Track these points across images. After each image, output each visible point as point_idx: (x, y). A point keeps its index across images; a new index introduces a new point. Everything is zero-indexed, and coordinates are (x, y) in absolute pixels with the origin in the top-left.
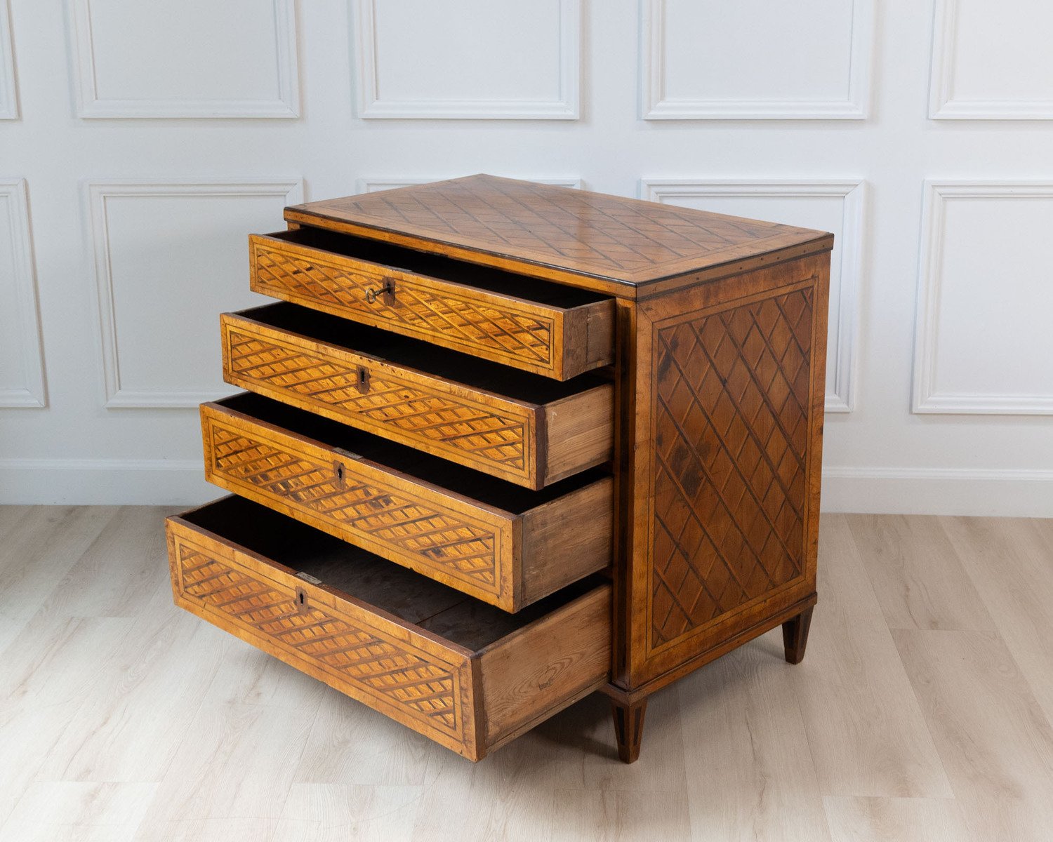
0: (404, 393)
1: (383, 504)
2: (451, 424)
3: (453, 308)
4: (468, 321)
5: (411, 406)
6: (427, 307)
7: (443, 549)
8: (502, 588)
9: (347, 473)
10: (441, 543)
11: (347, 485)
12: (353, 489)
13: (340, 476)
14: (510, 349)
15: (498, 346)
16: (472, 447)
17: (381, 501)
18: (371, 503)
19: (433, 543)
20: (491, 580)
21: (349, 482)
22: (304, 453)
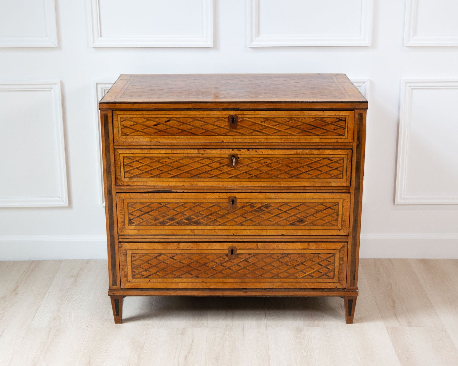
0: (263, 161)
1: (265, 209)
2: (296, 169)
3: (281, 122)
4: (291, 127)
5: (268, 166)
6: (262, 125)
7: (305, 219)
8: (342, 225)
9: (238, 201)
10: (303, 216)
11: (238, 207)
12: (242, 207)
13: (233, 204)
14: (319, 134)
15: (311, 134)
16: (310, 176)
17: (263, 208)
18: (255, 211)
19: (298, 218)
20: (335, 224)
21: (239, 205)
22: (206, 199)
